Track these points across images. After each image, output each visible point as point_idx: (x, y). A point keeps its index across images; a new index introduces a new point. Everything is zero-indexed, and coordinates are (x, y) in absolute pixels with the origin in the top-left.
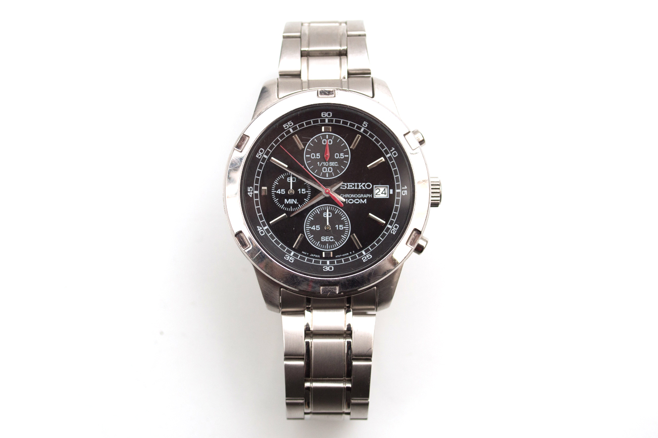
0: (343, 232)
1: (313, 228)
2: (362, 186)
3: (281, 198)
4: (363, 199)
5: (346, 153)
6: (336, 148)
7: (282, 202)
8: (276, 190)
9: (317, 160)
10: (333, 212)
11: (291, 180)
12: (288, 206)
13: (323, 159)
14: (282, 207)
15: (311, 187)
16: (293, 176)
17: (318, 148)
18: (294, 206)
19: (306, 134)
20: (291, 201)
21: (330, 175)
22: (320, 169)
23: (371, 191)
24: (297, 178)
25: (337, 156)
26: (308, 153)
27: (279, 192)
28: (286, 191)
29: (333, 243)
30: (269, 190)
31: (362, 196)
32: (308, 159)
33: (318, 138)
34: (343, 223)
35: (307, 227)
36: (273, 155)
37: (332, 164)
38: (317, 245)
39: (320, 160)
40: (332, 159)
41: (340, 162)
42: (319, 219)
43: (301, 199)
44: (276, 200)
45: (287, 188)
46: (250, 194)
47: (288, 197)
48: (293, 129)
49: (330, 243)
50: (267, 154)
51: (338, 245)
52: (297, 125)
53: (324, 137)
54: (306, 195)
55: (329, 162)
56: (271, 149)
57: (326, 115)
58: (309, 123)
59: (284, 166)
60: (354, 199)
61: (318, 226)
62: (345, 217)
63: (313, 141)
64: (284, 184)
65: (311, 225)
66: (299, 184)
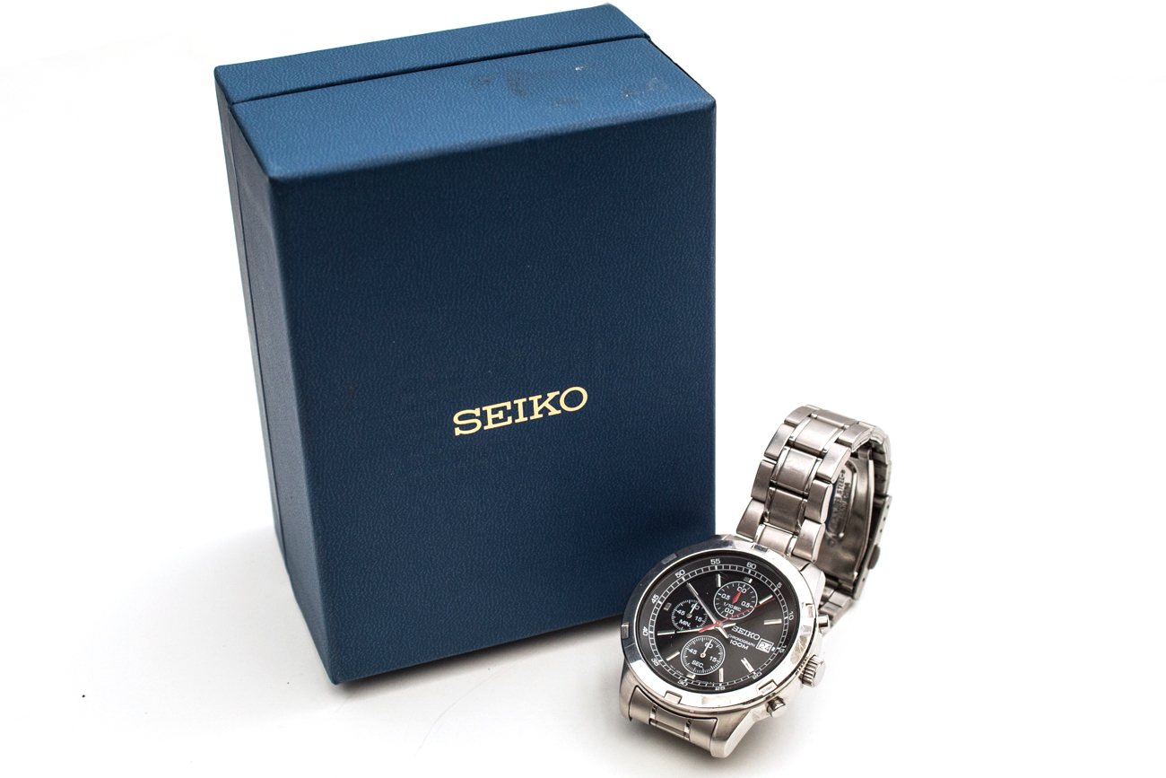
0: (714, 664)
1: (691, 651)
2: (750, 634)
3: (678, 617)
4: (746, 645)
5: (753, 605)
6: (748, 597)
7: (677, 620)
8: (678, 609)
9: (725, 600)
10: (715, 645)
11: (694, 607)
12: (680, 625)
13: (730, 601)
14: (675, 624)
15: (709, 617)
16: (699, 604)
17: (732, 591)
18: (686, 628)
19: (728, 576)
20: (685, 623)
21: (729, 616)
22: (723, 608)
23: (756, 642)
24: (701, 606)
25: (743, 604)
26: (721, 592)
27: (679, 612)
28: (686, 614)
29: (701, 669)
30: (671, 609)
31: (746, 642)
32: (718, 596)
33: (736, 585)
34: (718, 657)
35: (686, 647)
36: (690, 581)
37: (736, 608)
38: (685, 665)
39: (727, 602)
40: (738, 604)
41: (744, 609)
42: (700, 647)
43: (694, 624)
44: (673, 617)
45: (687, 612)
46: (654, 601)
47: (684, 618)
48: (719, 567)
49: (698, 668)
50: (686, 577)
51: (704, 673)
52: (723, 565)
53: (742, 585)
54: (699, 623)
55: (734, 605)
56: (691, 575)
57: (751, 566)
58: (734, 568)
59: (696, 593)
60: (738, 642)
61: (695, 651)
62: (722, 653)
63: (730, 585)
64: (687, 608)
65: (690, 648)
66: (700, 612)
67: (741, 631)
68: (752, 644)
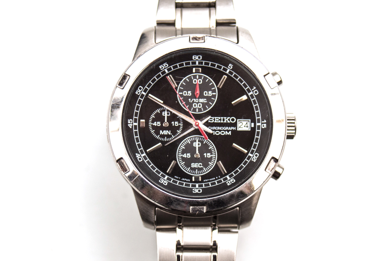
0: (210, 159)
1: (185, 156)
2: (227, 120)
3: (157, 129)
4: (228, 131)
5: (214, 91)
6: (205, 87)
7: (157, 133)
8: (153, 122)
9: (188, 97)
10: (202, 142)
11: (165, 114)
12: (163, 136)
13: (194, 96)
14: (158, 137)
15: (183, 120)
16: (168, 111)
17: (190, 86)
18: (168, 136)
19: (179, 74)
20: (166, 132)
21: (200, 110)
22: (190, 105)
23: (235, 125)
24: (171, 112)
25: (206, 93)
26: (181, 91)
27: (155, 124)
28: (162, 124)
29: (202, 169)
30: (147, 123)
31: (227, 128)
32: (180, 96)
33: (190, 78)
34: (210, 152)
35: (179, 155)
36: (149, 93)
37: (201, 100)
38: (187, 171)
39: (191, 97)
40: (202, 96)
41: (209, 98)
42: (190, 148)
43: (174, 130)
44: (152, 131)
45: (162, 121)
46: (130, 126)
47: (164, 129)
48: (168, 70)
49: (199, 169)
50: (145, 91)
51: (206, 171)
52: (172, 67)
53: (195, 77)
54: (178, 127)
55: (199, 98)
56: (148, 86)
57: (197, 58)
58: (182, 65)
59: (160, 102)
60: (220, 131)
61: (189, 154)
62: (212, 146)
63: (185, 81)
64: (160, 118)
65: (183, 153)
66: (173, 118)
67: (217, 120)
68: (234, 128)
